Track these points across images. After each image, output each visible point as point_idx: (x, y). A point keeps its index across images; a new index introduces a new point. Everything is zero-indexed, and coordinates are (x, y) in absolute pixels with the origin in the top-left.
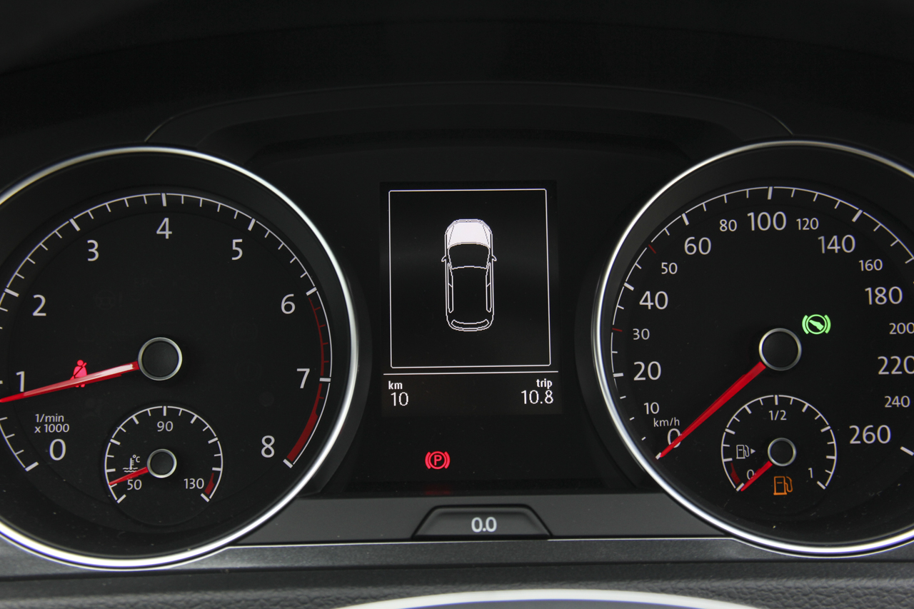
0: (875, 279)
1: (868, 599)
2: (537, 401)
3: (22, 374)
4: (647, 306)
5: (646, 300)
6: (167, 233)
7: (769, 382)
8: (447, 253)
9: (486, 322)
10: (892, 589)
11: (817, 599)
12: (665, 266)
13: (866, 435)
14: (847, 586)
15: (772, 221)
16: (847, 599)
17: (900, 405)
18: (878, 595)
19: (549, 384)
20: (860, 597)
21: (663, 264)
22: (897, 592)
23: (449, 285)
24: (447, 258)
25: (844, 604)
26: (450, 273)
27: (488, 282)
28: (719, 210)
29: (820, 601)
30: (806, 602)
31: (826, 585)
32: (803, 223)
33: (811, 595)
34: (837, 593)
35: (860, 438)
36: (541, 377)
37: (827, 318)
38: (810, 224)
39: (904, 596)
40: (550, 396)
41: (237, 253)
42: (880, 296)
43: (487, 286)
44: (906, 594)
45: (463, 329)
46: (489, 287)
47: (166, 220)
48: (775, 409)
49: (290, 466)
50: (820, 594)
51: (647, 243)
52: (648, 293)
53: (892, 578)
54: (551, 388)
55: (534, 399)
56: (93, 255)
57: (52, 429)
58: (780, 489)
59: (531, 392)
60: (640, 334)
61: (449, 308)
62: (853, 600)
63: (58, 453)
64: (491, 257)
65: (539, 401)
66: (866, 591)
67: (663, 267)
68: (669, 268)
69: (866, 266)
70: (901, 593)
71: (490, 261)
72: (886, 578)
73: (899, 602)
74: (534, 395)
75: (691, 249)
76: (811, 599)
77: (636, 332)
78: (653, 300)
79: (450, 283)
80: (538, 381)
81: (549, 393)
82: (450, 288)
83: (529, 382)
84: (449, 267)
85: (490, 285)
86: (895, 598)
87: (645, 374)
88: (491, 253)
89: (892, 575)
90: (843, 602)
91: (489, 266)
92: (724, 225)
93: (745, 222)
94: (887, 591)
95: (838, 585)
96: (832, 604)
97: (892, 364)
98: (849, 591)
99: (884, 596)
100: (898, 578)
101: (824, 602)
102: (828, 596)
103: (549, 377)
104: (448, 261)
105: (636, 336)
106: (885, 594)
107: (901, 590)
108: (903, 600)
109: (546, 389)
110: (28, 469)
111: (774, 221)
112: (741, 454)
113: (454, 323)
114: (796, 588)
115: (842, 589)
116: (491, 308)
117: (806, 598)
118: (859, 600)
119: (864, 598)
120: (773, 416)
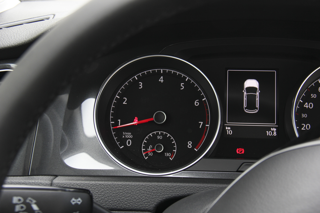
3: (119, 120)
4: (306, 107)
5: (306, 105)
6: (162, 81)
8: (245, 89)
9: (256, 110)
12: (312, 95)
19: (275, 130)
23: (245, 99)
24: (245, 91)
27: (257, 98)
36: (273, 127)
41: (182, 87)
43: (257, 100)
45: (249, 112)
47: (162, 77)
49: (197, 150)
51: (307, 88)
52: (307, 103)
56: (140, 87)
57: (127, 137)
60: (304, 115)
61: (245, 106)
63: (129, 144)
64: (258, 91)
65: (272, 135)
68: (314, 96)
71: (258, 92)
74: (270, 133)
77: (303, 115)
78: (308, 105)
80: (272, 129)
81: (275, 132)
83: (269, 129)
87: (305, 128)
88: (258, 89)
91: (257, 94)
103: (275, 127)
104: (245, 92)
105: (303, 116)
110: (121, 148)
113: (246, 110)
116: (258, 106)
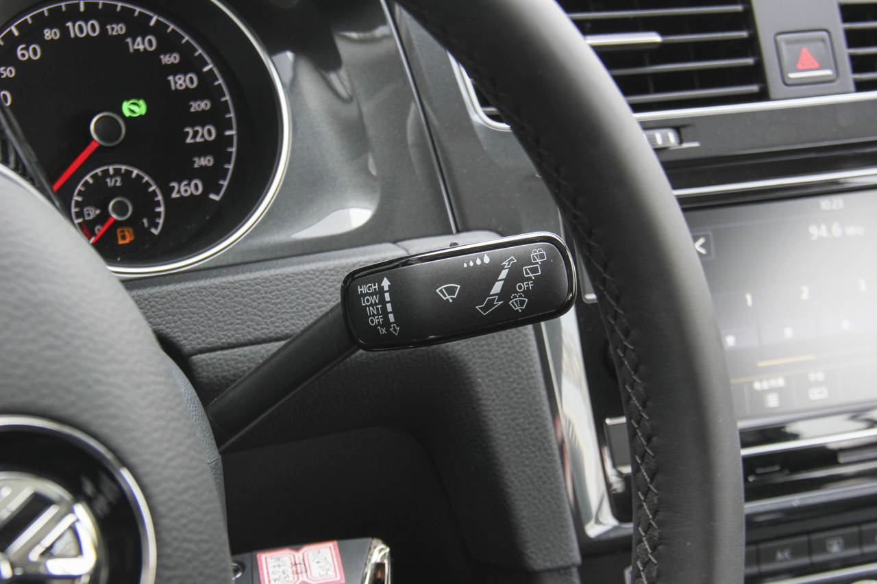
0: (175, 69)
1: (191, 296)
7: (102, 156)
10: (207, 286)
11: (154, 301)
12: (4, 70)
13: (185, 189)
14: (175, 289)
15: (87, 29)
16: (176, 298)
17: (206, 164)
18: (197, 291)
20: (185, 295)
21: (2, 69)
22: (211, 287)
25: (175, 302)
28: (42, 23)
29: (157, 303)
30: (147, 305)
31: (160, 291)
32: (113, 29)
33: (150, 300)
34: (169, 295)
35: (179, 192)
37: (142, 103)
38: (118, 29)
39: (216, 290)
42: (180, 82)
44: (217, 288)
48: (111, 177)
50: (157, 297)
53: (206, 279)
58: (124, 237)
62: (181, 298)
66: (189, 291)
67: (2, 71)
68: (8, 72)
69: (167, 59)
70: (214, 288)
72: (202, 279)
73: (213, 295)
75: (23, 55)
76: (150, 302)
86: (210, 292)
89: (206, 277)
90: (173, 300)
92: (49, 34)
93: (65, 31)
94: (204, 288)
95: (169, 289)
96: (166, 303)
97: (196, 133)
98: (178, 292)
99: (202, 292)
100: (211, 278)
101: (160, 303)
102: (162, 298)
106: (203, 290)
107: (214, 286)
108: (216, 292)
111: (90, 29)
112: (89, 215)
114: (138, 296)
115: (172, 291)
117: (146, 302)
118: (185, 297)
119: (189, 295)
120: (110, 183)
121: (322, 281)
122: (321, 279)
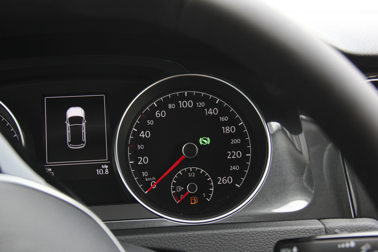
0: (225, 124)
1: (209, 238)
2: (102, 173)
5: (142, 135)
7: (186, 163)
8: (67, 120)
9: (83, 145)
10: (218, 234)
11: (191, 239)
12: (149, 121)
13: (224, 181)
14: (201, 233)
15: (188, 104)
16: (201, 238)
17: (236, 169)
18: (212, 236)
19: (107, 167)
20: (206, 237)
21: (148, 121)
22: (219, 235)
23: (68, 132)
24: (67, 122)
25: (200, 240)
26: (69, 127)
27: (83, 130)
28: (168, 101)
29: (192, 239)
30: (187, 240)
31: (194, 234)
32: (199, 104)
33: (188, 238)
34: (198, 236)
35: (221, 182)
36: (104, 164)
37: (208, 139)
38: (201, 105)
39: (222, 236)
40: (107, 171)
42: (227, 130)
43: (83, 131)
44: (222, 235)
45: (74, 148)
46: (83, 132)
48: (191, 172)
50: (192, 237)
51: (140, 113)
52: (143, 132)
53: (218, 230)
54: (107, 168)
55: (101, 172)
58: (193, 202)
59: (100, 170)
60: (140, 147)
61: (68, 140)
62: (204, 238)
64: (84, 121)
65: (103, 173)
66: (208, 235)
67: (148, 122)
68: (150, 122)
69: (222, 119)
70: (221, 235)
71: (84, 122)
72: (215, 230)
73: (220, 238)
75: (158, 115)
76: (188, 239)
77: (138, 146)
78: (144, 134)
79: (69, 131)
80: (103, 166)
81: (107, 170)
82: (69, 133)
83: (99, 166)
84: (68, 125)
85: (84, 131)
86: (218, 237)
87: (142, 162)
88: (84, 119)
90: (200, 239)
91: (84, 124)
92: (170, 106)
93: (178, 105)
94: (216, 235)
95: (198, 234)
96: (196, 240)
97: (232, 154)
98: (202, 235)
99: (214, 236)
100: (220, 229)
101: (193, 240)
102: (194, 237)
103: (107, 164)
104: (68, 123)
105: (139, 148)
106: (215, 235)
107: (221, 234)
108: (221, 237)
109: (106, 169)
112: (178, 190)
113: (71, 146)
114: (183, 235)
115: (200, 235)
116: (84, 139)
117: (187, 239)
118: (206, 238)
119: (208, 237)
120: (190, 175)
121: (276, 237)
122: (276, 236)
